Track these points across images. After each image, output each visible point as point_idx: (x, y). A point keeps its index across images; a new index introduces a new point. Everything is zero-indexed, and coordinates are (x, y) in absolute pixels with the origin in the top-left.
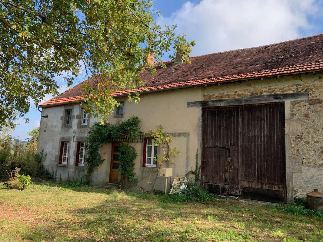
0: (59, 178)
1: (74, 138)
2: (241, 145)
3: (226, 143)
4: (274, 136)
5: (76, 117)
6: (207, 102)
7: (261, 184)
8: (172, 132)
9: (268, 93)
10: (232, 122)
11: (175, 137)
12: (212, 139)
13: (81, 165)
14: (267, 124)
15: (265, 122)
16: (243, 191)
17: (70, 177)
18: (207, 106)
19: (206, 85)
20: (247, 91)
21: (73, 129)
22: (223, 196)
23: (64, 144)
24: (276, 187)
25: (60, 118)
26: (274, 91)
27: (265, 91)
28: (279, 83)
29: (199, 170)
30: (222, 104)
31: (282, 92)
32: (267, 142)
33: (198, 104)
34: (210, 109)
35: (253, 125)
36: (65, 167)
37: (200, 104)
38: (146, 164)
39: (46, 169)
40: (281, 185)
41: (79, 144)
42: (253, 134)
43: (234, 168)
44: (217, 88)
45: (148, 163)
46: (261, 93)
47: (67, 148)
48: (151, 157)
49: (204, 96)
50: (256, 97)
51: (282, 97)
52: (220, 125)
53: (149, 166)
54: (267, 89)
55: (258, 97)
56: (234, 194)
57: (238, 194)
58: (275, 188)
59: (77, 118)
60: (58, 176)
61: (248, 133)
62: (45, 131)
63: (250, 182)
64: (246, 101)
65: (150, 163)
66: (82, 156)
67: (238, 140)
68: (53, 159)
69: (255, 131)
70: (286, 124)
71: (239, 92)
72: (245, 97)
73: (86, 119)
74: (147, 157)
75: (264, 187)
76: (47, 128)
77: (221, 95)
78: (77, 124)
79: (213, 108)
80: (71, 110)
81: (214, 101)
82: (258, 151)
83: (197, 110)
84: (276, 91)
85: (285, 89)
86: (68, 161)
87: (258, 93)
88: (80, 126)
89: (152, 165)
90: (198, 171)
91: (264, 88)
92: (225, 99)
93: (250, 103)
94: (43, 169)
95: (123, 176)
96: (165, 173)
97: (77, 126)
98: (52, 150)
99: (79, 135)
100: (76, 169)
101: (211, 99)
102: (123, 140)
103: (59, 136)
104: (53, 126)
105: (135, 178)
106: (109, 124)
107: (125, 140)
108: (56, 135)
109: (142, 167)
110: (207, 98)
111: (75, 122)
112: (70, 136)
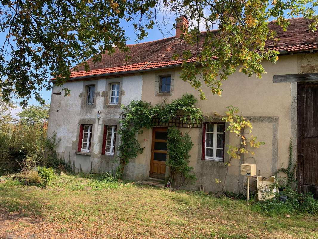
0: (78, 169)
1: (99, 121)
5: (101, 94)
6: (307, 75)
11: (254, 122)
12: (315, 126)
13: (109, 154)
17: (93, 169)
18: (307, 81)
19: (311, 51)
21: (98, 109)
23: (84, 128)
25: (78, 94)
29: (295, 168)
33: (291, 77)
34: (310, 85)
36: (86, 155)
37: (294, 78)
38: (205, 157)
39: (60, 157)
41: (107, 128)
45: (207, 155)
47: (89, 133)
48: (212, 147)
49: (302, 67)
53: (210, 159)
59: (102, 96)
60: (77, 166)
62: (58, 111)
65: (211, 155)
66: (109, 142)
68: (71, 145)
73: (115, 97)
74: (206, 147)
76: (60, 107)
78: (103, 103)
79: (316, 84)
80: (94, 85)
83: (290, 86)
86: (91, 149)
88: (107, 106)
89: (214, 157)
90: (292, 168)
94: (56, 157)
95: (173, 170)
96: (250, 171)
97: (103, 105)
98: (68, 134)
99: (106, 116)
100: (102, 159)
101: (314, 71)
102: (170, 124)
103: (77, 117)
104: (68, 105)
105: (191, 174)
106: (150, 104)
107: (174, 124)
108: (73, 116)
109: (201, 161)
110: (307, 69)
111: (100, 101)
112: (94, 118)
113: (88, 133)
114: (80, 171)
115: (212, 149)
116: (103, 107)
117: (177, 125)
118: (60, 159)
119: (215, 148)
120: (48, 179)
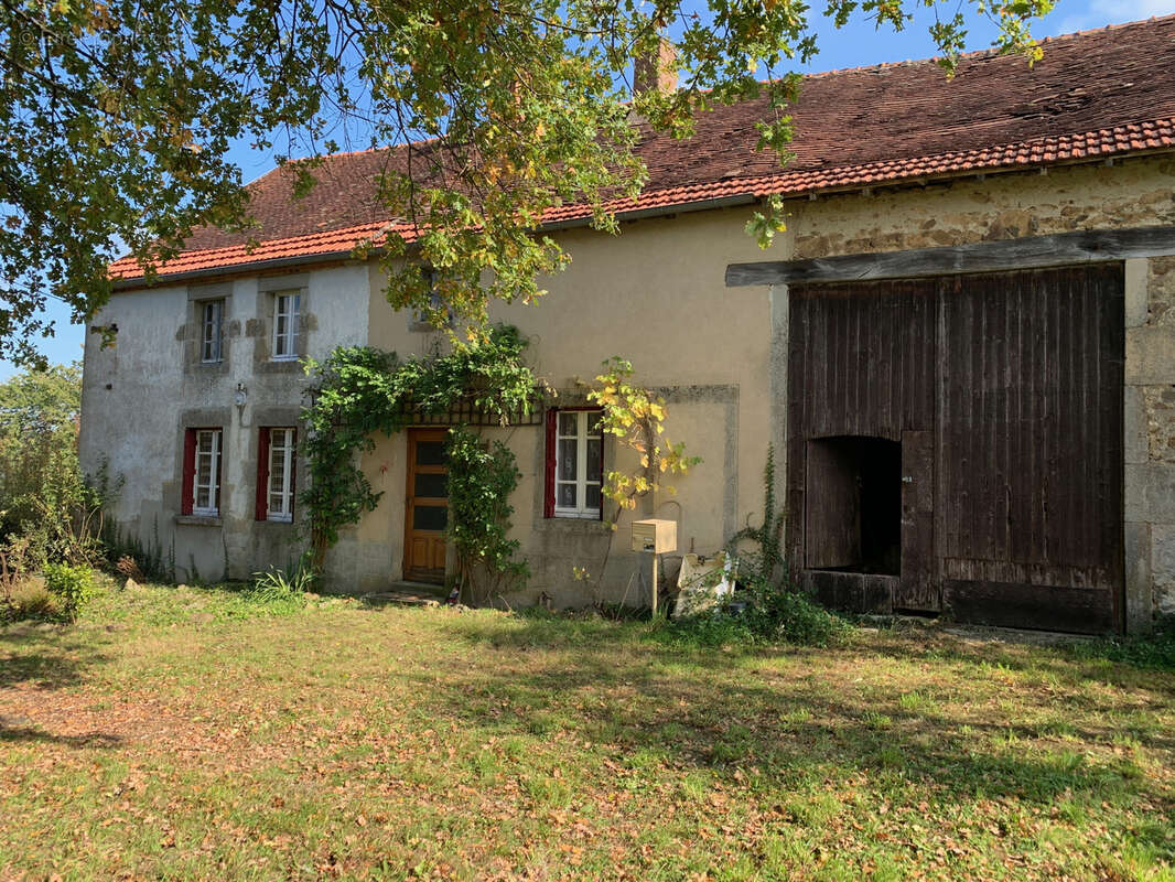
0: (185, 571)
1: (241, 414)
2: (945, 429)
3: (886, 421)
4: (1078, 392)
5: (244, 328)
6: (810, 263)
7: (1025, 567)
8: (665, 385)
9: (1060, 227)
10: (913, 342)
11: (677, 401)
12: (831, 406)
13: (281, 519)
14: (1052, 347)
15: (1042, 337)
16: (954, 598)
17: (233, 567)
18: (809, 281)
19: (813, 197)
20: (975, 220)
21: (237, 377)
22: (875, 617)
23: (199, 438)
24: (1083, 576)
25: (173, 332)
26: (1083, 218)
27: (1048, 220)
28: (1107, 188)
29: (779, 526)
30: (873, 272)
31: (1116, 222)
32: (1051, 414)
33: (772, 271)
34: (820, 292)
35: (994, 351)
36: (208, 525)
37: (780, 272)
38: (556, 508)
39: (124, 537)
40: (1103, 572)
41: (266, 436)
42: (995, 385)
43: (919, 512)
44: (851, 210)
45: (563, 503)
46: (1032, 227)
47: (214, 454)
48: (575, 479)
49: (799, 240)
50: (1009, 243)
51: (1114, 242)
52: (864, 354)
53: (568, 515)
54: (1056, 214)
55: (1019, 241)
56: (917, 608)
57: (935, 607)
58: (1078, 580)
59: (248, 335)
60: (182, 561)
61: (976, 383)
62: (109, 387)
63: (980, 561)
64: (970, 258)
65: (573, 504)
66: (278, 481)
67: (934, 409)
68: (158, 497)
69: (1001, 372)
70: (1129, 346)
71: (942, 226)
72: (965, 242)
73: (290, 335)
74: (557, 481)
75: (1037, 579)
76: (116, 373)
77: (868, 236)
78: (252, 356)
79: (834, 288)
80: (221, 301)
81: (837, 261)
82: (1013, 449)
83: (768, 297)
84: (1092, 221)
85: (1127, 211)
86: (223, 504)
87: (1018, 229)
88: (264, 367)
89: (581, 509)
90: (773, 526)
91: (1045, 209)
92: (884, 251)
93: (987, 268)
94: (114, 536)
95: (465, 553)
96: (654, 540)
97: (252, 365)
98: (148, 462)
99: (262, 398)
100: (257, 535)
101: (827, 252)
102: (456, 418)
103: (172, 405)
104: (143, 365)
105: (516, 559)
106: (394, 355)
107: (465, 416)
108: (161, 401)
109: (543, 521)
110: (809, 247)
111: (241, 350)
112: (225, 405)
113: (210, 456)
114: (191, 577)
115: (575, 485)
116: (252, 370)
117: (475, 419)
118: (125, 542)
119: (582, 482)
120: (77, 597)
